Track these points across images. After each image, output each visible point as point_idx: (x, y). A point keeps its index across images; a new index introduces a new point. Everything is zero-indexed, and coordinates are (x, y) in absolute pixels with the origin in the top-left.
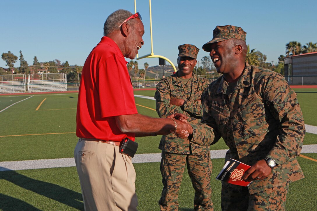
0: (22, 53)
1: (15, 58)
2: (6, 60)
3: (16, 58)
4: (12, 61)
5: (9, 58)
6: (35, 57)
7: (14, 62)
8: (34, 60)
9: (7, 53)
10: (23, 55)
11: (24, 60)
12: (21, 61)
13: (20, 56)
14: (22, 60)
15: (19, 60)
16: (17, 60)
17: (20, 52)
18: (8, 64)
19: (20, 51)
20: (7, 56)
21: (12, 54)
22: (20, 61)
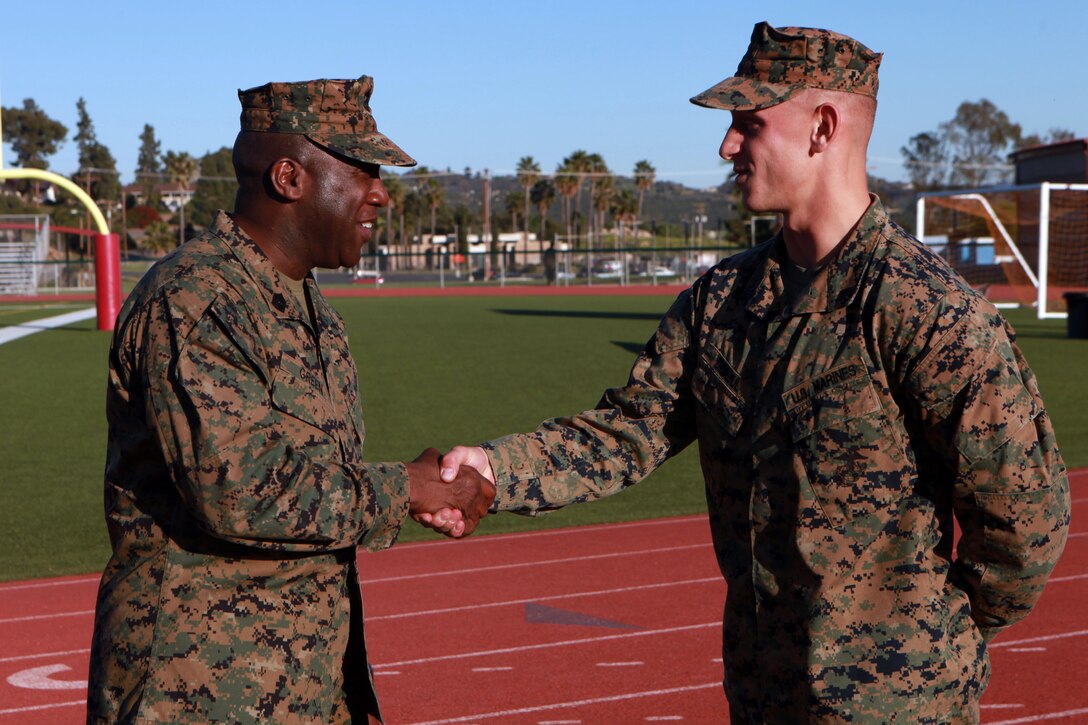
0: (88, 109)
1: (53, 133)
2: (14, 140)
3: (58, 131)
4: (41, 144)
5: (24, 130)
6: (149, 130)
7: (52, 151)
8: (140, 143)
9: (20, 106)
10: (91, 117)
11: (97, 144)
12: (82, 147)
13: (79, 125)
14: (87, 142)
15: (75, 139)
16: (64, 141)
17: (81, 105)
18: (20, 157)
19: (81, 100)
20: (19, 124)
21: (40, 115)
22: (76, 144)
